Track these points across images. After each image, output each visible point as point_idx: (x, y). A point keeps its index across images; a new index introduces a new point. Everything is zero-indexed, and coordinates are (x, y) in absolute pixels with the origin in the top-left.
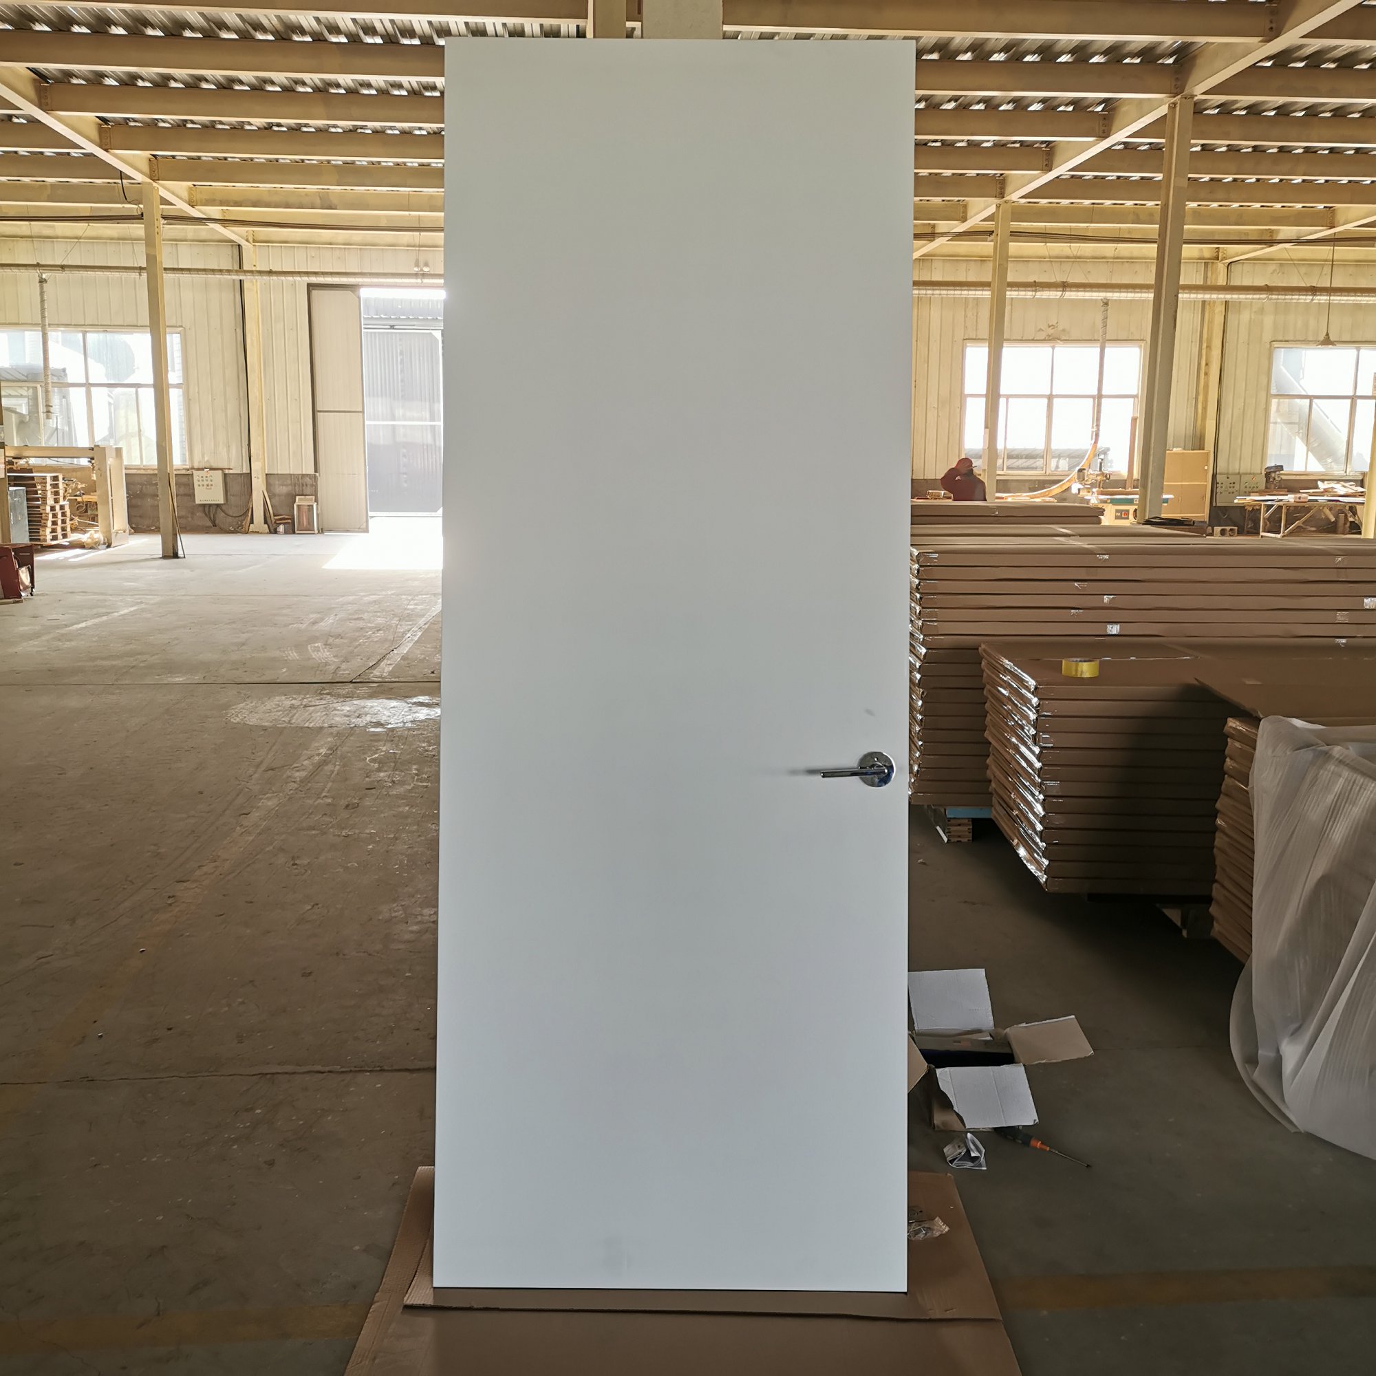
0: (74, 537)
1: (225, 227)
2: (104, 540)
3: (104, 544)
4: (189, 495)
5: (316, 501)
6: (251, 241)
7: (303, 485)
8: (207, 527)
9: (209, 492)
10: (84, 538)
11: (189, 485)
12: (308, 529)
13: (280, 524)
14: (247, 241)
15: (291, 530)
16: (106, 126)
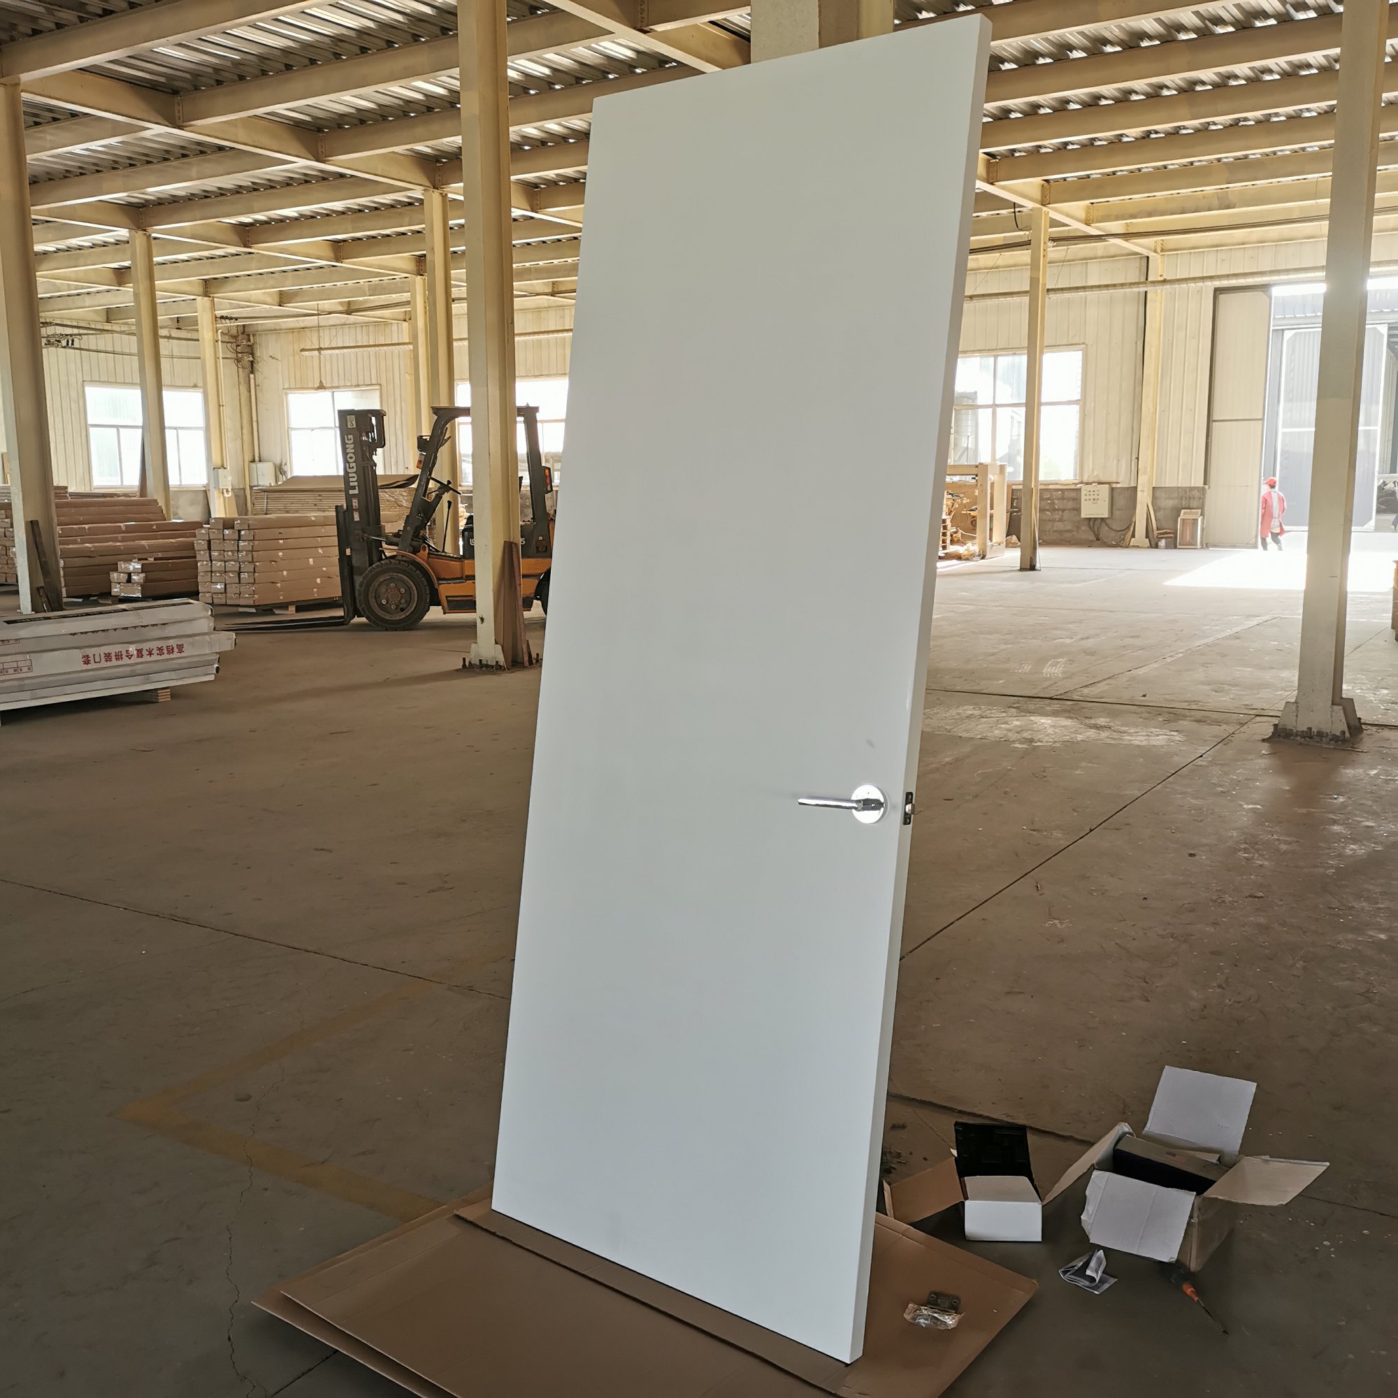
0: (952, 549)
1: (1127, 241)
2: (980, 552)
3: (979, 555)
4: (1077, 510)
5: (1202, 514)
6: (1159, 250)
7: (1190, 498)
8: (1090, 541)
9: (1095, 506)
10: (960, 549)
11: (1077, 499)
12: (1191, 544)
13: (1162, 538)
14: (1155, 251)
15: (1172, 545)
16: (994, 161)
